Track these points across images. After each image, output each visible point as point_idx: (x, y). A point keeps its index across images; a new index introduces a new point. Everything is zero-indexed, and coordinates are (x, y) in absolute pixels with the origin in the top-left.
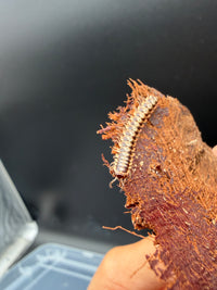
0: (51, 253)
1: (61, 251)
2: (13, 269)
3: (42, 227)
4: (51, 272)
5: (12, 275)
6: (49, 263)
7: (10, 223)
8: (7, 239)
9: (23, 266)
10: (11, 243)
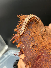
0: (11, 52)
1: (14, 51)
2: (3, 56)
3: (9, 46)
4: (12, 56)
5: (3, 57)
6: (11, 54)
7: (1, 46)
8: (1, 49)
9: (5, 55)
10: (2, 50)
